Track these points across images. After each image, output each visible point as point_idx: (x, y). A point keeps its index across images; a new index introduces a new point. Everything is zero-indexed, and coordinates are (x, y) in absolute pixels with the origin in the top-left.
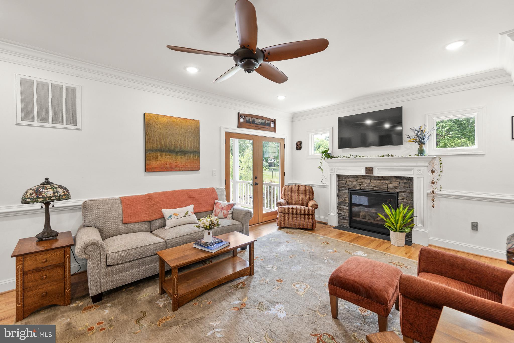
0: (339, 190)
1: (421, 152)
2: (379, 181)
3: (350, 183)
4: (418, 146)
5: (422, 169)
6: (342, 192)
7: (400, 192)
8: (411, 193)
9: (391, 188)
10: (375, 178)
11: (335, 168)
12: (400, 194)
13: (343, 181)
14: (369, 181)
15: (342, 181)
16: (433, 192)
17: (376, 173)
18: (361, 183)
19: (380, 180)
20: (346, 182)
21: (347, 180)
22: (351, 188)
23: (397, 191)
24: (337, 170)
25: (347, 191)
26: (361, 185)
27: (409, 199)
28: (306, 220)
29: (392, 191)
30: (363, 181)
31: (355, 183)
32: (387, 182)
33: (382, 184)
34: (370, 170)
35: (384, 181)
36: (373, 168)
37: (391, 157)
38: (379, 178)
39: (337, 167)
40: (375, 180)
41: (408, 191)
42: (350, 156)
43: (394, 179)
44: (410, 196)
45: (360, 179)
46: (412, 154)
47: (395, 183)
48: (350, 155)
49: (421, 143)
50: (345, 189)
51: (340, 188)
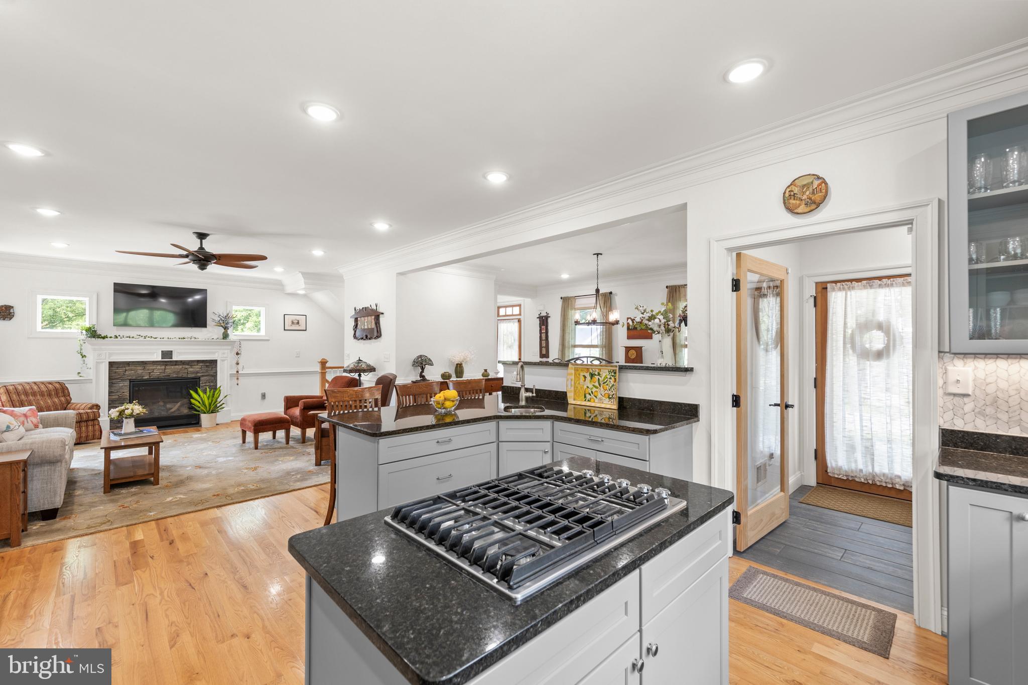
0: (111, 385)
1: (226, 336)
2: (177, 367)
3: (133, 372)
4: (223, 330)
5: (226, 351)
6: (117, 385)
7: (203, 376)
8: (215, 376)
9: (193, 373)
10: (172, 363)
11: (106, 353)
12: (202, 379)
13: (120, 370)
14: (163, 367)
15: (117, 371)
16: (237, 372)
17: (175, 358)
18: (150, 371)
19: (178, 365)
20: (126, 370)
21: (127, 368)
22: (134, 378)
23: (199, 375)
24: (110, 355)
25: (127, 383)
26: (151, 374)
27: (212, 382)
28: (90, 428)
29: (193, 376)
30: (154, 368)
31: (141, 371)
32: (187, 367)
33: (181, 369)
34: (167, 354)
35: (184, 366)
36: (172, 351)
37: (193, 339)
38: (177, 363)
39: (109, 351)
40: (172, 365)
41: (212, 373)
42: (138, 337)
43: (196, 363)
44: (213, 378)
45: (148, 365)
46: (215, 337)
47: (197, 367)
48: (140, 335)
49: (226, 328)
50: (123, 380)
51: (114, 381)
